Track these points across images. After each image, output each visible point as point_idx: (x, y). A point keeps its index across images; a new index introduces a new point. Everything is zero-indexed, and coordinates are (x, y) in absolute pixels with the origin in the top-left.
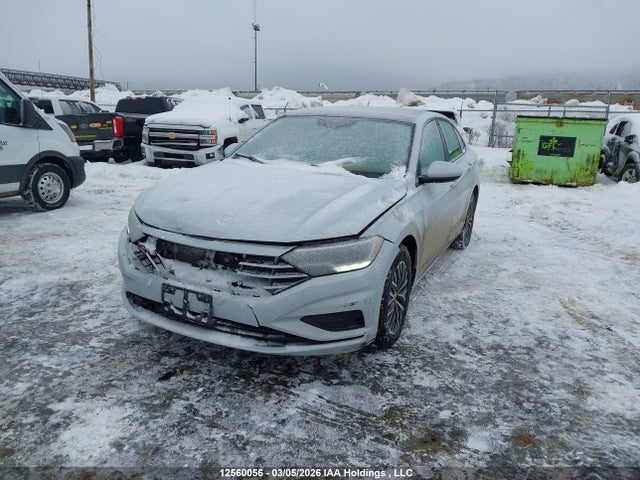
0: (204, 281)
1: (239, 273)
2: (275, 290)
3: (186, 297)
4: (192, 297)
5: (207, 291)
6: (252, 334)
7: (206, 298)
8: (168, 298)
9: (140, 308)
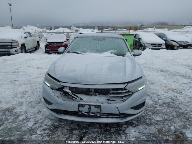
0: (96, 101)
1: (110, 95)
2: (124, 100)
3: (90, 108)
4: (92, 107)
5: (98, 104)
6: (115, 116)
7: (99, 107)
8: (81, 109)
9: (62, 115)
